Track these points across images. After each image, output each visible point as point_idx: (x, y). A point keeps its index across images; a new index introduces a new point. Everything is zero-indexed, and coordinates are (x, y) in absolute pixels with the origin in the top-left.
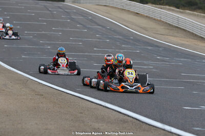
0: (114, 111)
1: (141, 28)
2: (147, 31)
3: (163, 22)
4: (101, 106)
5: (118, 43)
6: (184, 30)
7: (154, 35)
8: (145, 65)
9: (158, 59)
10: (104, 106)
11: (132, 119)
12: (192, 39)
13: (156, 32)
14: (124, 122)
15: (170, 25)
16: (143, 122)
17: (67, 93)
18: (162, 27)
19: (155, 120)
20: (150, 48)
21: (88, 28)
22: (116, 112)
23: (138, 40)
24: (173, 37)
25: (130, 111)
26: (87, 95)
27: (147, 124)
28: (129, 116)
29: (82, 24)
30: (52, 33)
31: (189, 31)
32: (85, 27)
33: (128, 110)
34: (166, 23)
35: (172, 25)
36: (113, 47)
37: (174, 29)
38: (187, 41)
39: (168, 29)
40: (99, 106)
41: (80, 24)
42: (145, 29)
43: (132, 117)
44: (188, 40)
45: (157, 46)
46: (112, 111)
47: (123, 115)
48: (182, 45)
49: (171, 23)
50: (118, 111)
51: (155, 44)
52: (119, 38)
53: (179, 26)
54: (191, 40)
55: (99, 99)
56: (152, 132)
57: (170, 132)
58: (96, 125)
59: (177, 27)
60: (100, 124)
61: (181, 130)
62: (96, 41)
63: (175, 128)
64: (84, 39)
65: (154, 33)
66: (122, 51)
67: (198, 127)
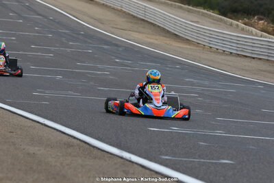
0: (55, 131)
1: (95, 19)
2: (102, 23)
3: (124, 12)
4: (38, 124)
5: (64, 40)
6: (152, 24)
7: (113, 30)
8: (99, 70)
9: (117, 62)
10: (42, 124)
11: (78, 141)
13: (115, 26)
14: (70, 145)
15: (134, 17)
16: (94, 147)
18: (124, 20)
19: (111, 145)
20: (106, 47)
21: (24, 18)
22: (58, 133)
23: (90, 36)
24: (137, 34)
25: (77, 131)
26: (19, 109)
27: (99, 149)
28: (75, 138)
31: (159, 26)
32: (20, 17)
33: (73, 129)
34: (129, 14)
35: (137, 17)
36: (58, 45)
37: (140, 22)
38: (156, 40)
39: (131, 22)
40: (36, 124)
41: (13, 12)
43: (77, 139)
44: (157, 37)
45: (117, 45)
46: (53, 130)
47: (68, 137)
50: (60, 131)
51: (114, 42)
52: (65, 33)
53: (146, 19)
54: (162, 38)
55: (35, 114)
56: (105, 161)
57: (130, 161)
58: (32, 149)
59: (143, 20)
60: (36, 148)
61: (145, 158)
62: (35, 36)
63: (136, 155)
64: (18, 33)
65: (113, 27)
66: (69, 50)
67: (167, 155)
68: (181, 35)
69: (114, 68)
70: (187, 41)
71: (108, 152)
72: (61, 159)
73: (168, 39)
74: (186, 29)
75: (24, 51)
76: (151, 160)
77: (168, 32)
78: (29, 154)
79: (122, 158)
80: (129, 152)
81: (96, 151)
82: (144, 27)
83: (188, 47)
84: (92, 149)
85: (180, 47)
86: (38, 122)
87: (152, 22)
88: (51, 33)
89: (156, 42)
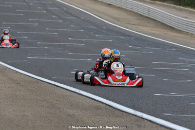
1: (114, 18)
2: (118, 21)
3: (134, 12)
4: (75, 94)
5: (92, 33)
6: (154, 20)
7: (126, 25)
9: (130, 48)
10: (78, 94)
11: (105, 105)
12: (162, 28)
13: (128, 22)
14: (98, 108)
15: (141, 15)
17: (43, 81)
18: (135, 18)
20: (122, 37)
21: (63, 19)
23: (111, 30)
24: (144, 27)
25: (103, 98)
26: (62, 83)
27: (119, 110)
28: (102, 103)
29: (57, 15)
30: (29, 23)
31: (159, 21)
32: (60, 18)
33: (101, 97)
34: (137, 13)
35: (143, 16)
36: (87, 37)
38: (158, 31)
39: (139, 19)
40: (73, 93)
41: (55, 15)
42: (118, 20)
43: (104, 103)
44: (158, 29)
45: (129, 36)
46: (86, 98)
47: (97, 102)
48: (152, 35)
49: (142, 14)
50: (91, 98)
51: (127, 34)
52: (92, 28)
53: (150, 17)
54: (163, 30)
55: (73, 87)
56: (124, 118)
57: (142, 118)
58: (71, 112)
59: (148, 17)
60: (75, 111)
61: (152, 115)
62: (71, 31)
63: (146, 113)
64: (59, 30)
65: (126, 23)
66: (95, 41)
67: (168, 113)
68: (175, 27)
69: (128, 52)
70: (180, 31)
71: (126, 112)
72: (93, 118)
73: (166, 30)
74: (178, 23)
75: (64, 42)
76: (156, 117)
77: (166, 25)
78: (69, 115)
79: (136, 116)
80: (141, 112)
81: (117, 111)
82: (148, 23)
83: (181, 35)
84: (115, 110)
85: (175, 36)
86: (75, 92)
87: (154, 18)
88: (83, 29)
89: (158, 33)
